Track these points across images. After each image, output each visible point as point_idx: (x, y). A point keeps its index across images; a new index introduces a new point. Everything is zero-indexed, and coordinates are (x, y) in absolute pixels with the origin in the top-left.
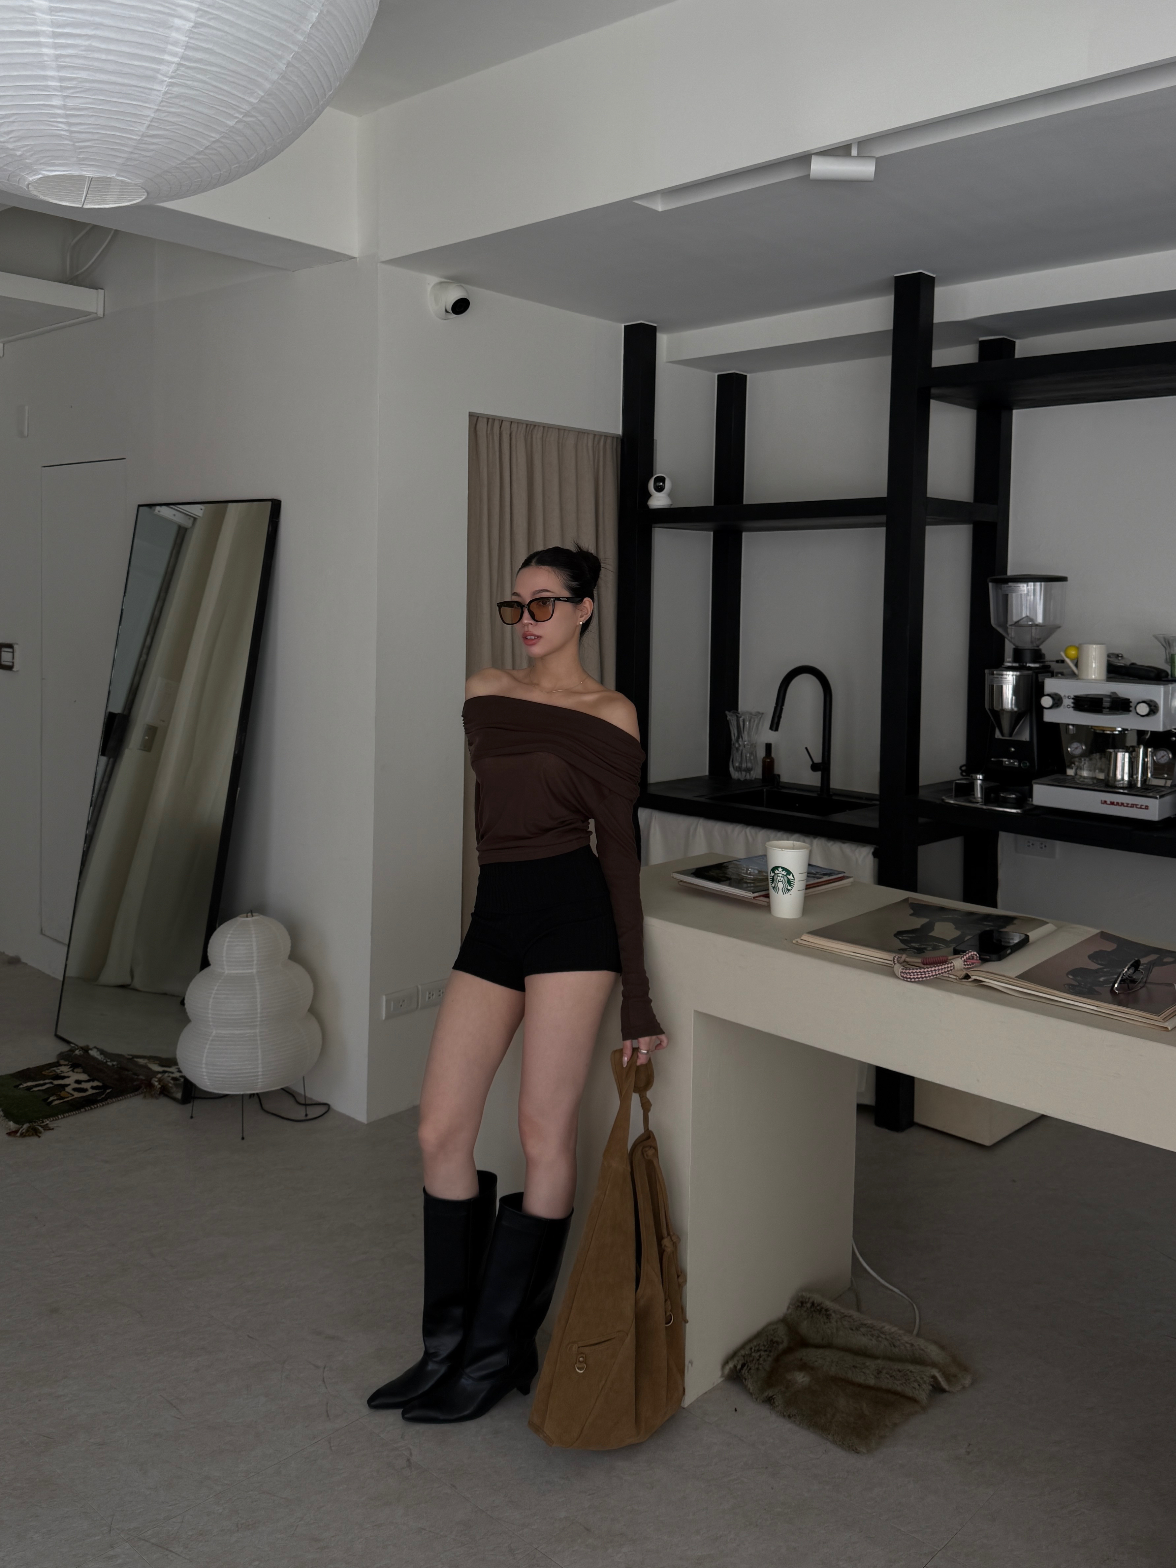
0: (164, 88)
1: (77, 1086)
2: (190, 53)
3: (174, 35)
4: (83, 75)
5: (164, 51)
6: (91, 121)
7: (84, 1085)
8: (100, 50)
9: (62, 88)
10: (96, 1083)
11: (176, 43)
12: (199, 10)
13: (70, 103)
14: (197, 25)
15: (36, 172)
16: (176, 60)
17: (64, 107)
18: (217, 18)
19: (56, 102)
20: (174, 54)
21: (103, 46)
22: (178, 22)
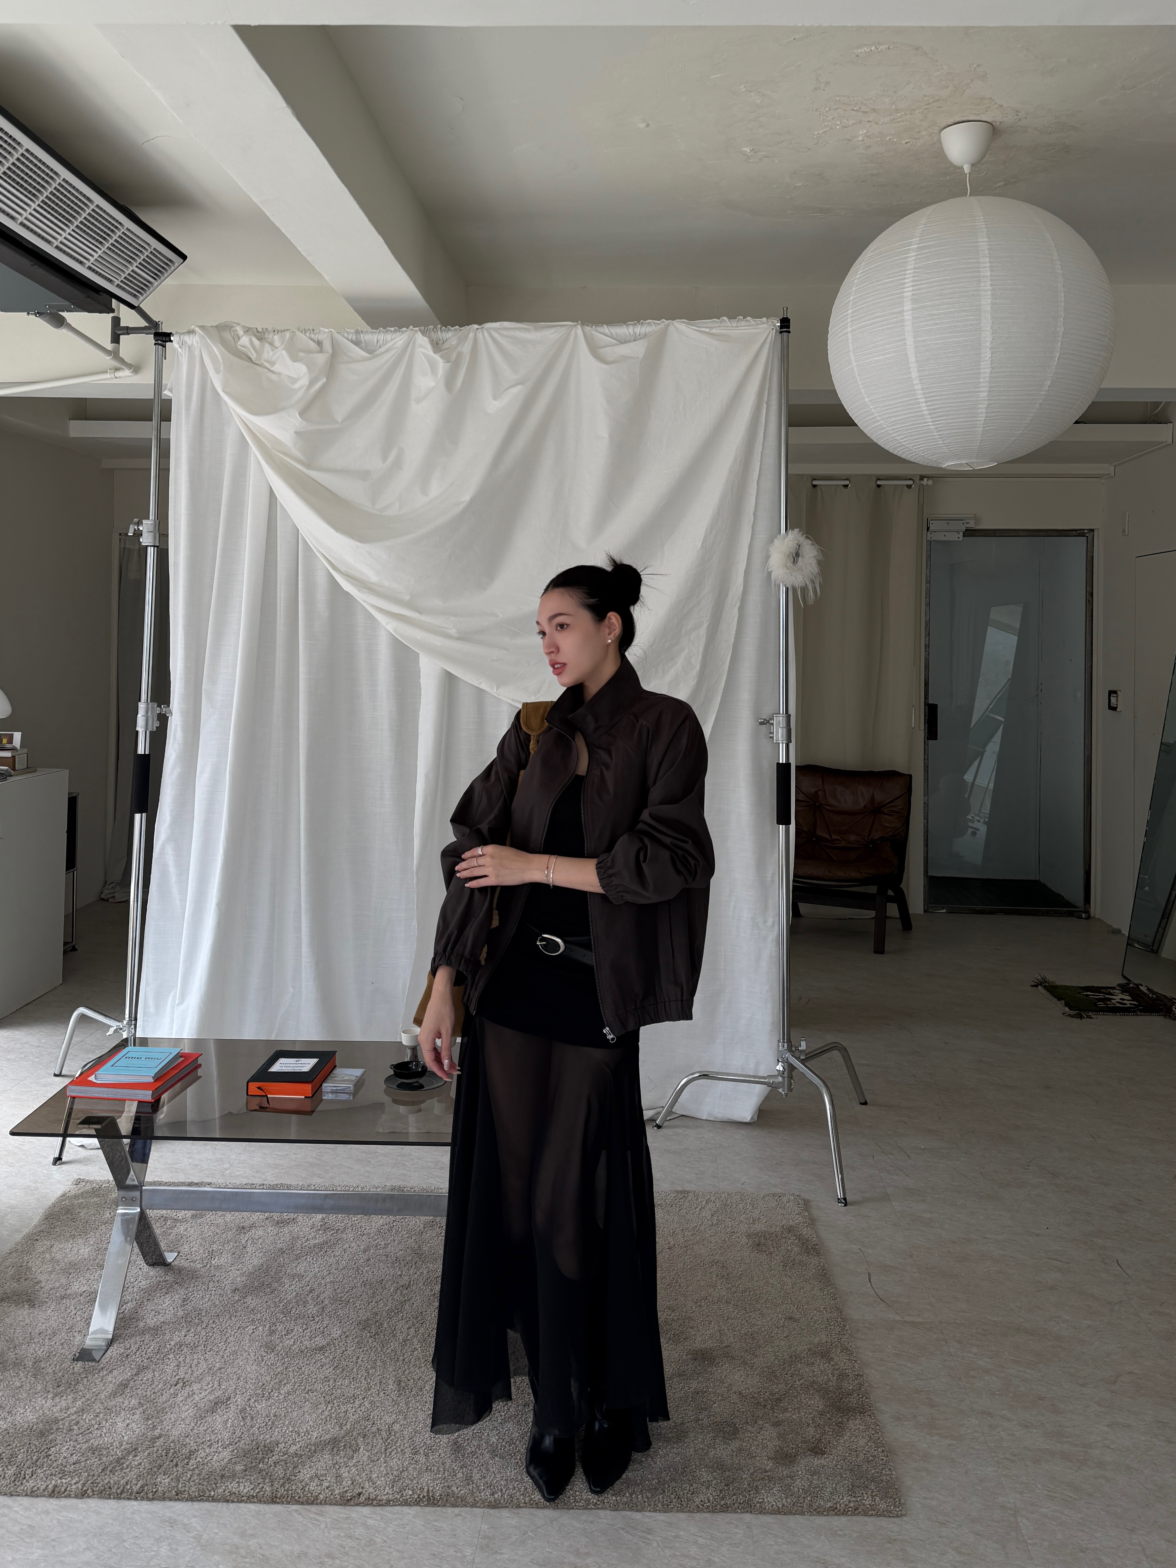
0: (981, 429)
1: (1120, 1001)
2: (989, 415)
3: (980, 411)
4: (946, 432)
5: (977, 417)
6: (956, 446)
7: (1125, 1002)
8: (951, 423)
9: (941, 438)
10: (1135, 1003)
11: (981, 413)
12: (988, 399)
13: (945, 442)
14: (989, 405)
15: (944, 464)
16: (984, 419)
17: (944, 443)
18: (997, 400)
19: (941, 442)
20: (982, 417)
21: (952, 421)
22: (980, 406)
